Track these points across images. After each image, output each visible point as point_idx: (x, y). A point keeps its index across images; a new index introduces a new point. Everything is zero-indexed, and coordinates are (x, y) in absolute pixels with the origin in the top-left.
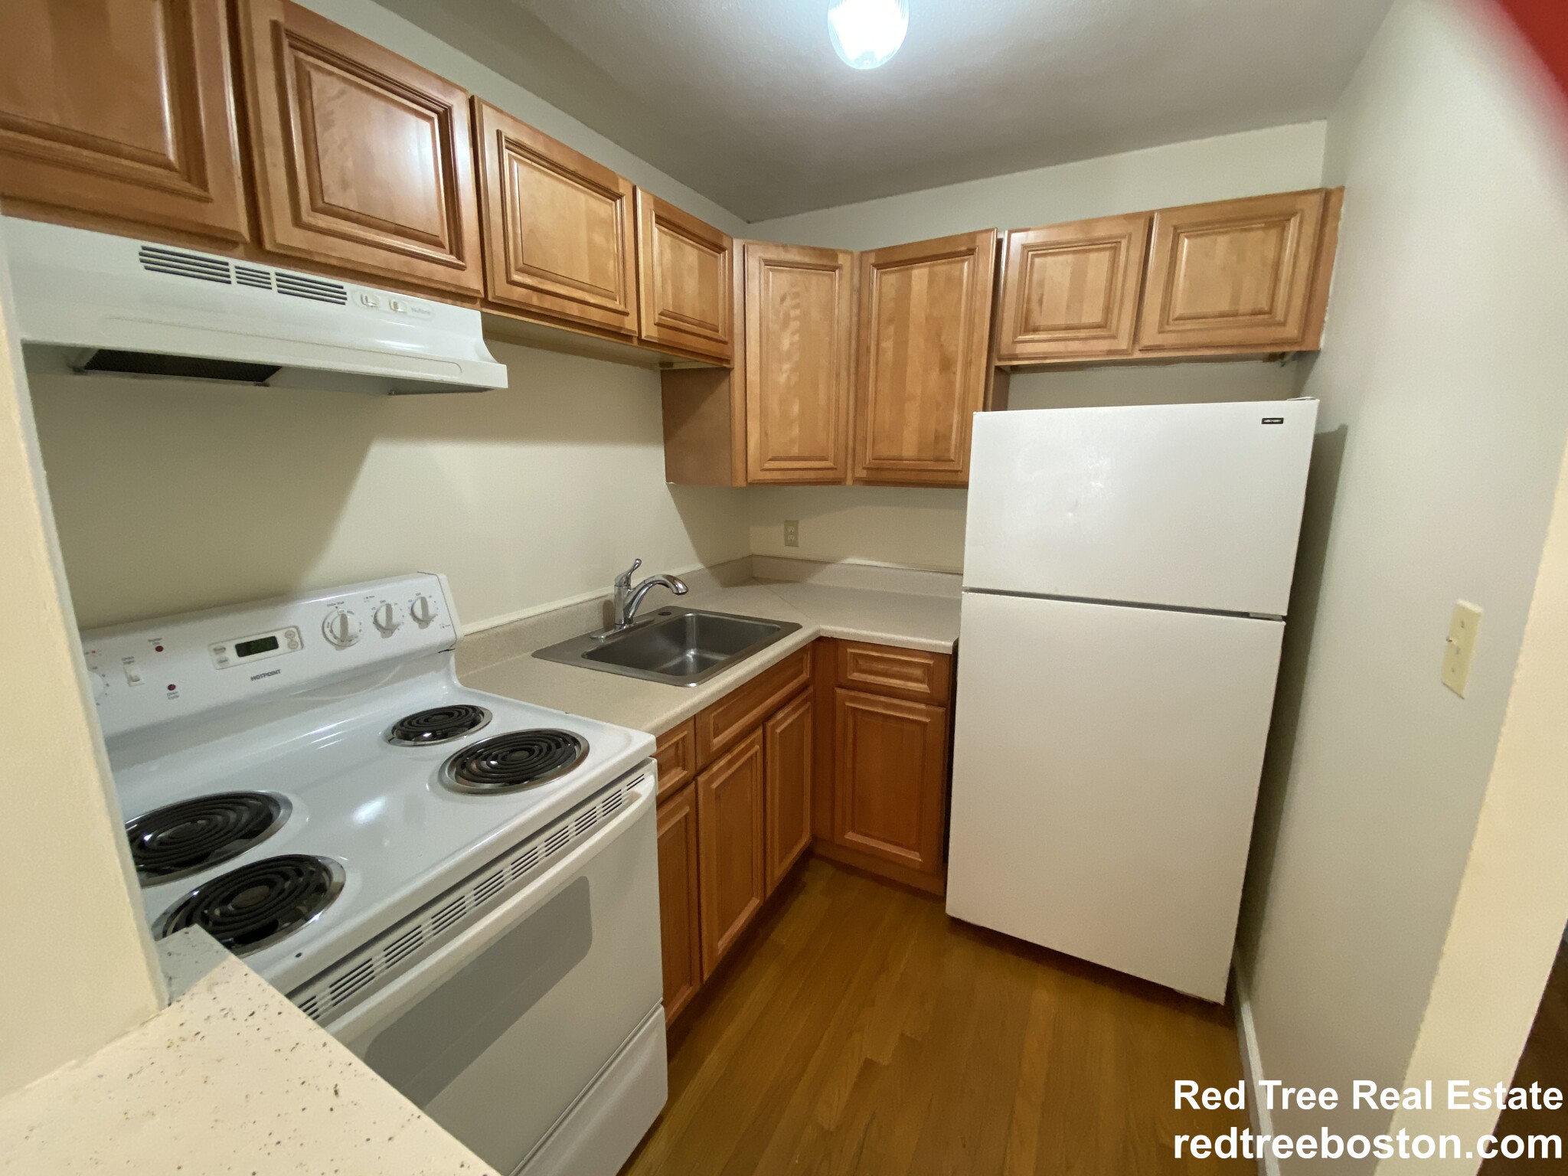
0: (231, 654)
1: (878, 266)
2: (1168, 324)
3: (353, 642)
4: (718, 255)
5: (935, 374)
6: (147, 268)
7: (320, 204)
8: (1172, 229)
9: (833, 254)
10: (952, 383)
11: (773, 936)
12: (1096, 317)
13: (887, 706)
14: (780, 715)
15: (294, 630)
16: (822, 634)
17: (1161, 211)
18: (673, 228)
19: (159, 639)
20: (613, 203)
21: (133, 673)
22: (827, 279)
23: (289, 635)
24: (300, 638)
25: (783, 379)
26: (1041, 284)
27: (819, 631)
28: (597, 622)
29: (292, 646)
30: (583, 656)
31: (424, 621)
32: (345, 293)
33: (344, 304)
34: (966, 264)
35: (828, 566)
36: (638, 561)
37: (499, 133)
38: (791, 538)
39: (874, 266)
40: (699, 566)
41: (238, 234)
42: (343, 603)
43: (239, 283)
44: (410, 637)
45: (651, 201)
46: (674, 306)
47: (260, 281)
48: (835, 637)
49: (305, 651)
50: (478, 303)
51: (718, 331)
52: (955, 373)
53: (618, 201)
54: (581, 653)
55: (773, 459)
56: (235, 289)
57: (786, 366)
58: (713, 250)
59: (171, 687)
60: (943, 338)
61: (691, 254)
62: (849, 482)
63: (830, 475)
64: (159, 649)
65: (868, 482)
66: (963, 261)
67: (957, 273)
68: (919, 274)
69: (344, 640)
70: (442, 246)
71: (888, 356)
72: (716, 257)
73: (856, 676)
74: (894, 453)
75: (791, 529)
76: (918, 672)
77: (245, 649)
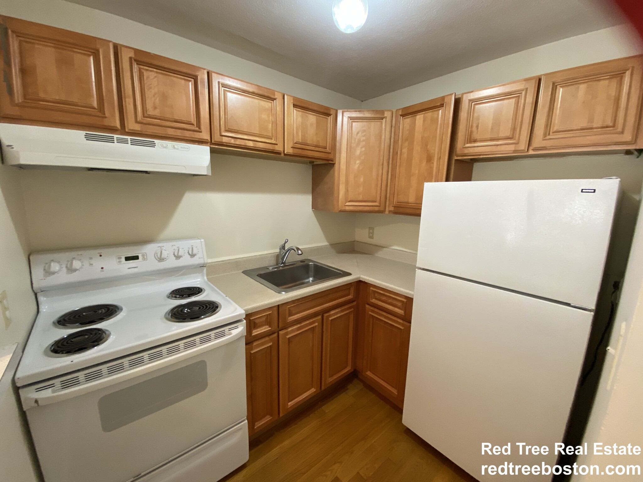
0: (123, 259)
1: (403, 115)
2: (549, 134)
3: (164, 260)
4: (328, 117)
5: (424, 163)
6: (87, 140)
7: (146, 115)
8: (552, 83)
9: (383, 112)
10: (431, 168)
11: (323, 407)
12: (508, 133)
13: (386, 317)
14: (332, 312)
15: (145, 254)
16: (361, 279)
17: (545, 75)
18: (303, 109)
19: (101, 253)
20: (273, 102)
21: (91, 262)
22: (379, 123)
23: (143, 256)
24: (147, 257)
25: (357, 166)
26: (478, 119)
27: (360, 278)
28: (273, 262)
29: (144, 259)
30: (258, 276)
31: (193, 256)
32: (155, 144)
33: (154, 147)
34: (441, 111)
35: (385, 249)
36: (287, 240)
37: (219, 82)
38: (371, 235)
39: (401, 115)
40: (327, 243)
41: (116, 127)
42: (163, 246)
43: (117, 142)
44: (186, 261)
45: (292, 98)
46: (302, 139)
47: (125, 142)
48: (366, 281)
49: (147, 261)
50: (209, 143)
51: (326, 148)
52: (433, 163)
53: (275, 101)
54: (257, 274)
55: (349, 201)
56: (116, 144)
57: (358, 162)
58: (325, 116)
59: (102, 268)
60: (428, 147)
61: (312, 118)
62: (387, 212)
63: (377, 209)
64: (101, 256)
65: (396, 213)
66: (440, 110)
67: (436, 116)
68: (420, 118)
69: (178, 257)
70: (193, 125)
71: (405, 156)
72: (327, 118)
73: (374, 301)
74: (406, 200)
75: (371, 231)
76: (399, 304)
77: (127, 259)
